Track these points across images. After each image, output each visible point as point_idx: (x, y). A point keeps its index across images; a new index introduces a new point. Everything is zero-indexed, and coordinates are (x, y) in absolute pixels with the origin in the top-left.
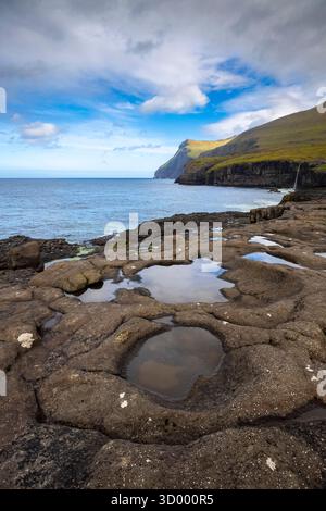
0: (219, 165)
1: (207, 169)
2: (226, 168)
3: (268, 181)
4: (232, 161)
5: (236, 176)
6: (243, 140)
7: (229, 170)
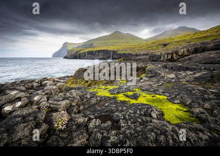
0: (82, 52)
1: (77, 53)
2: (85, 52)
3: (102, 57)
4: (87, 50)
5: (90, 56)
6: (88, 43)
7: (87, 53)
